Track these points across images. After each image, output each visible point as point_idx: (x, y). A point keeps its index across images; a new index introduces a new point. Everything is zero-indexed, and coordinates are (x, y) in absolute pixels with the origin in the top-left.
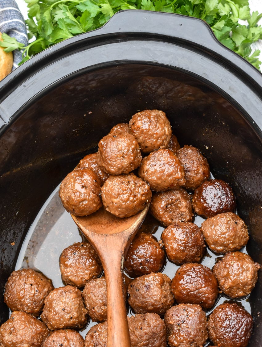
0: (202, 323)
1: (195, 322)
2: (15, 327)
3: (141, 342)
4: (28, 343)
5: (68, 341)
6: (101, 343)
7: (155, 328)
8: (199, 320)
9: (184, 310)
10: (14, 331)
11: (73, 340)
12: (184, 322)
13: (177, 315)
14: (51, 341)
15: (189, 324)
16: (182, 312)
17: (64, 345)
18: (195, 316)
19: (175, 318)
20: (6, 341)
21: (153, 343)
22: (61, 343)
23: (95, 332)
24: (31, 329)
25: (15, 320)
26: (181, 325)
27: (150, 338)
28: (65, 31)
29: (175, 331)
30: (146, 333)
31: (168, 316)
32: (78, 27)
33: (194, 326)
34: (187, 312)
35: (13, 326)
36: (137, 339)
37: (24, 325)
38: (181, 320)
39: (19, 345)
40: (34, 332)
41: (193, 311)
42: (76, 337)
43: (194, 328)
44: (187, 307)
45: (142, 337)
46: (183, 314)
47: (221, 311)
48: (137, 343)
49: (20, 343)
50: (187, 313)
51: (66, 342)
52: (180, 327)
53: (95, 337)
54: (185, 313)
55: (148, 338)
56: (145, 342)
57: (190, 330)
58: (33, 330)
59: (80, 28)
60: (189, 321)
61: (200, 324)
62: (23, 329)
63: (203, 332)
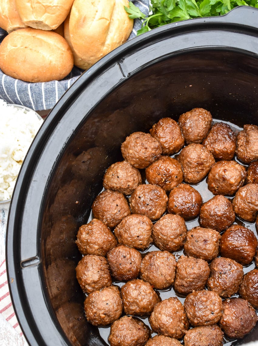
0: (238, 280)
1: (234, 277)
2: (93, 230)
3: (188, 278)
4: (99, 246)
5: (131, 255)
6: (156, 265)
7: (203, 272)
8: (237, 277)
9: (230, 265)
10: (91, 233)
11: (134, 256)
12: (225, 273)
13: (222, 266)
14: (117, 251)
15: (228, 277)
16: (227, 265)
17: (127, 257)
18: (235, 272)
19: (220, 267)
20: (83, 238)
21: (197, 283)
22: (124, 255)
23: (154, 255)
24: (105, 236)
25: (94, 225)
26: (222, 274)
27: (196, 278)
28: (184, 11)
29: (216, 276)
30: (194, 273)
31: (215, 263)
32: (197, 10)
33: (231, 280)
34: (231, 267)
35: (91, 229)
36: (186, 275)
37: (100, 231)
38: (224, 271)
39: (92, 245)
40: (106, 239)
41: (236, 268)
42: (137, 254)
43: (231, 281)
44: (232, 263)
45: (190, 275)
46: (227, 267)
47: (254, 275)
48: (185, 278)
49: (93, 244)
50: (231, 268)
51: (128, 256)
52: (221, 276)
53: (152, 258)
54: (229, 267)
55: (195, 277)
56: (191, 280)
57: (227, 282)
58: (106, 237)
59: (198, 12)
60: (230, 274)
61: (237, 280)
62: (98, 234)
63: (236, 286)
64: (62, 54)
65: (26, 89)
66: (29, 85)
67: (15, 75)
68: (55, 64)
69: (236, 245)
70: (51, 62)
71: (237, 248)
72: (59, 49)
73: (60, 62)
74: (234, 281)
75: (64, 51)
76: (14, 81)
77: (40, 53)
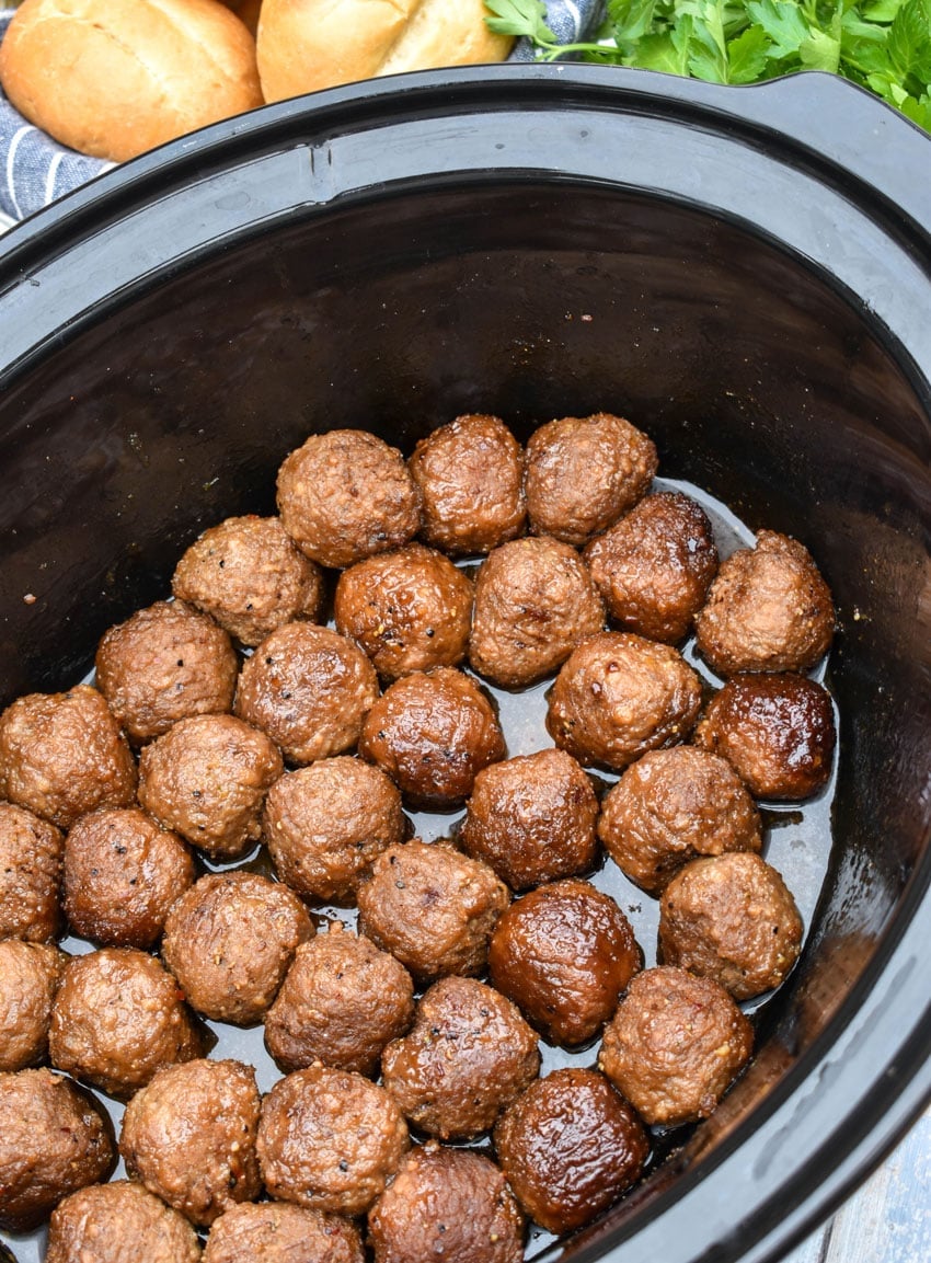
0: (496, 1083)
1: (480, 1062)
2: (53, 719)
3: (312, 1008)
4: (52, 781)
5: (146, 855)
6: (218, 917)
7: (374, 1003)
8: (495, 1071)
9: (484, 1013)
10: (42, 727)
11: (161, 861)
12: (452, 1038)
13: (454, 1008)
14: (108, 821)
15: (459, 1055)
16: (474, 1012)
17: (129, 855)
18: (494, 1049)
19: (445, 1010)
20: (9, 735)
21: (341, 1036)
22: (124, 844)
23: (230, 884)
24: (88, 754)
25: (70, 703)
26: (441, 1037)
27: (341, 1018)
28: (679, 57)
29: (415, 1037)
30: (339, 997)
32: (720, 65)
33: (467, 1070)
34: (487, 1024)
35: (50, 714)
36: (306, 993)
37: (78, 731)
38: (451, 1028)
39: (29, 768)
40: (87, 767)
41: (503, 1033)
42: (175, 859)
43: (464, 1074)
44: (499, 1011)
45: (322, 996)
46: (471, 1019)
47: (563, 1085)
48: (302, 1002)
49: (33, 766)
50: (484, 1026)
51: (136, 854)
52: (434, 1041)
53: (217, 891)
54: (479, 1021)
55: (335, 1012)
56: (318, 1016)
57: (448, 1072)
58: (90, 761)
59: (722, 71)
60: (468, 1048)
61: (489, 1079)
62: (67, 737)
63: (478, 1103)
64: (217, 86)
65: (43, 166)
66: (59, 155)
67: (30, 108)
68: (176, 112)
69: (540, 951)
70: (162, 99)
71: (540, 960)
72: (212, 65)
73: (198, 110)
74: (474, 1079)
75: (229, 80)
76: (16, 129)
77: (137, 58)
